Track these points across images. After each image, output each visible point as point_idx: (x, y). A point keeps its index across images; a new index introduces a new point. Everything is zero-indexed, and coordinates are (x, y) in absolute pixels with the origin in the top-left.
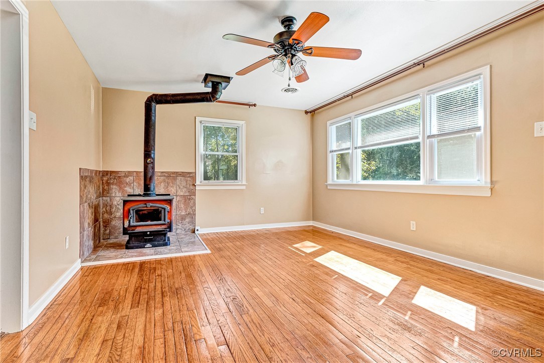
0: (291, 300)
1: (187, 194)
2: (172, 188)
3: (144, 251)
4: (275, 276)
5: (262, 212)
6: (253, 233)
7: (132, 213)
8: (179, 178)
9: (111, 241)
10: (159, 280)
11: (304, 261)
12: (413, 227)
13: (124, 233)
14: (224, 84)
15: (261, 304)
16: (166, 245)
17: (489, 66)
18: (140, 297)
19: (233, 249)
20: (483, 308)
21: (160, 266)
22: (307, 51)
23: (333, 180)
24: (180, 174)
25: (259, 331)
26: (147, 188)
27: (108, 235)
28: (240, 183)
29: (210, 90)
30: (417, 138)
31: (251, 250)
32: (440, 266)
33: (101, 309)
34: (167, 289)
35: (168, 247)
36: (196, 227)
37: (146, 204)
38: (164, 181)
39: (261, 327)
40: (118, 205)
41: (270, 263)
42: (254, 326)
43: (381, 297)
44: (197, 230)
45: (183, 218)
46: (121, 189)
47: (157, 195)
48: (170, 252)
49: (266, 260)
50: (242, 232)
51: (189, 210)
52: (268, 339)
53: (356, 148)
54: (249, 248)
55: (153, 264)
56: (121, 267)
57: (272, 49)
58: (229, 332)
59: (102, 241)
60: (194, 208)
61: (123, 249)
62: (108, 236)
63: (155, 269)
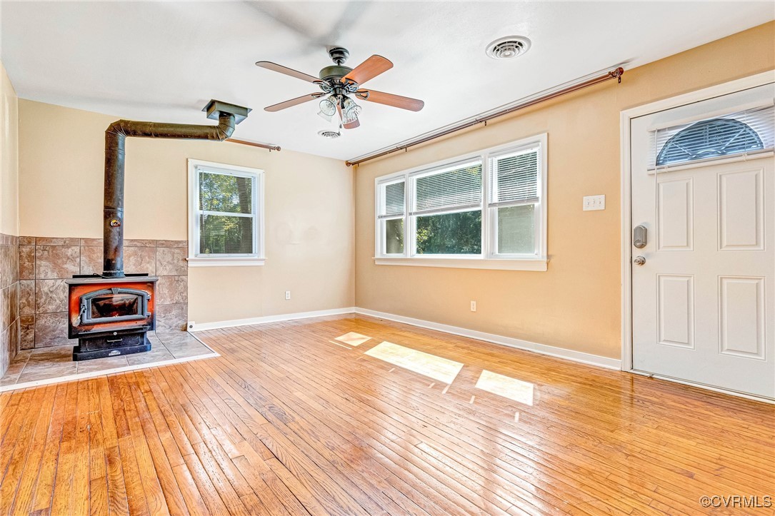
0: (345, 400)
1: (174, 273)
2: (148, 265)
3: (109, 362)
4: (319, 376)
5: (288, 297)
6: (277, 327)
7: (86, 304)
8: (160, 250)
9: (40, 351)
10: (149, 397)
11: (353, 355)
12: (473, 308)
13: (71, 337)
14: (237, 117)
15: (309, 410)
16: (144, 350)
17: (546, 134)
18: (127, 423)
19: (253, 349)
20: (539, 385)
21: (144, 380)
22: (362, 94)
23: (382, 253)
24: (163, 244)
25: (312, 438)
26: (109, 265)
27: (31, 341)
28: (256, 257)
29: (216, 123)
30: (478, 206)
31: (279, 348)
32: (500, 348)
33: (65, 445)
34: (167, 407)
35: (148, 352)
36: (189, 323)
37: (111, 289)
38: (135, 254)
39: (314, 433)
40: (51, 292)
41: (308, 361)
42: (305, 433)
43: (444, 385)
44: (191, 327)
45: (167, 310)
46: (57, 267)
47: (127, 275)
48: (154, 359)
49: (303, 359)
50: (259, 326)
51: (177, 298)
52: (325, 444)
53: (411, 214)
54: (277, 347)
55: (132, 378)
56: (75, 387)
57: (318, 85)
58: (275, 445)
59: (19, 352)
60: (185, 294)
61: (69, 360)
62: (32, 344)
63: (138, 384)
